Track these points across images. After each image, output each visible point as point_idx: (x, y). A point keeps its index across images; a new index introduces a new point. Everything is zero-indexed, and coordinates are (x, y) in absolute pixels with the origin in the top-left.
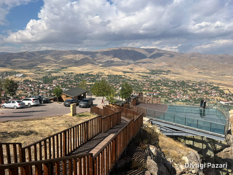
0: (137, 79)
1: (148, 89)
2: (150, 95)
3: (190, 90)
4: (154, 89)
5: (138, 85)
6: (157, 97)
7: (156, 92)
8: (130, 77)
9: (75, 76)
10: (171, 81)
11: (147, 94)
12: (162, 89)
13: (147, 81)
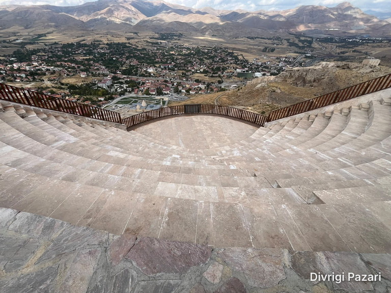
0: (146, 47)
1: (162, 60)
2: (165, 68)
3: (206, 58)
4: (167, 59)
5: (148, 55)
6: (174, 70)
7: (170, 63)
8: (137, 44)
9: (62, 48)
10: (185, 48)
11: (162, 67)
12: (177, 59)
13: (158, 49)
